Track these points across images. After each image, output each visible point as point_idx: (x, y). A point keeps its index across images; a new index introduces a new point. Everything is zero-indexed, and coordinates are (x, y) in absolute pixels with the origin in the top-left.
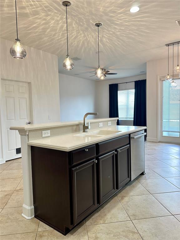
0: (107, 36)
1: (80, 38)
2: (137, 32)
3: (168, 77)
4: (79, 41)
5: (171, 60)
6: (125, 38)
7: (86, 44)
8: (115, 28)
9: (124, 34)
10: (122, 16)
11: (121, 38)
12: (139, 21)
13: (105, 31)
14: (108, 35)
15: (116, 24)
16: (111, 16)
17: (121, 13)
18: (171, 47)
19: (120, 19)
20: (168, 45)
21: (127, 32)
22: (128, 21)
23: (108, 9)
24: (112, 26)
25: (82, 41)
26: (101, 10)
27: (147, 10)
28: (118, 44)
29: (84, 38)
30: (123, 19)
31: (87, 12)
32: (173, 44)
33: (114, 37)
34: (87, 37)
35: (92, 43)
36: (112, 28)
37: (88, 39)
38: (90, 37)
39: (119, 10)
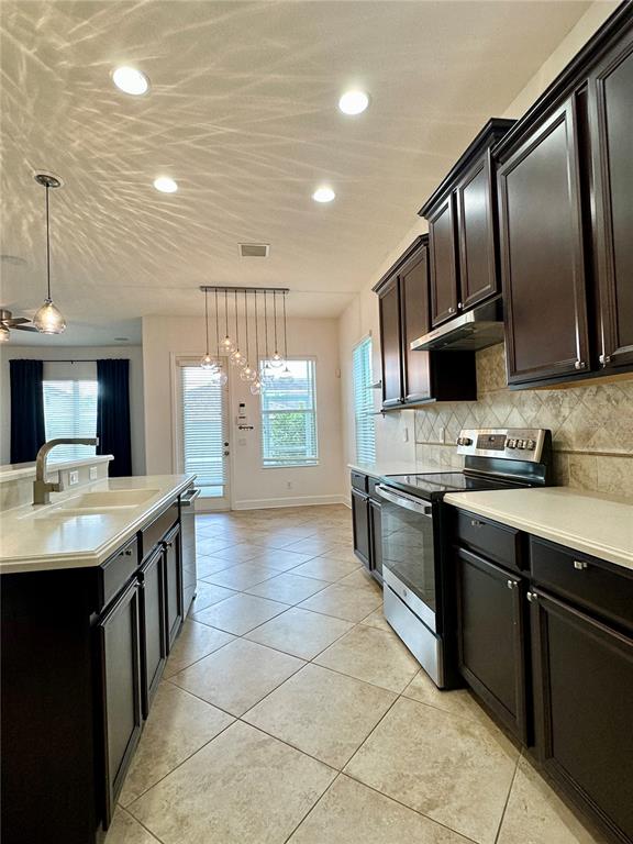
0: (62, 222)
2: (152, 240)
3: (208, 360)
5: (212, 324)
6: (112, 243)
8: (95, 209)
9: (113, 232)
10: (128, 188)
11: (101, 238)
12: (162, 214)
13: (63, 206)
14: (65, 219)
15: (103, 201)
16: (99, 177)
17: (127, 179)
18: (211, 294)
20: (205, 289)
21: (120, 228)
22: (138, 206)
23: (98, 155)
24: (90, 200)
26: (75, 145)
27: (194, 199)
28: (87, 252)
30: (128, 195)
31: (25, 132)
32: (216, 289)
33: (83, 230)
36: (87, 205)
39: (127, 169)
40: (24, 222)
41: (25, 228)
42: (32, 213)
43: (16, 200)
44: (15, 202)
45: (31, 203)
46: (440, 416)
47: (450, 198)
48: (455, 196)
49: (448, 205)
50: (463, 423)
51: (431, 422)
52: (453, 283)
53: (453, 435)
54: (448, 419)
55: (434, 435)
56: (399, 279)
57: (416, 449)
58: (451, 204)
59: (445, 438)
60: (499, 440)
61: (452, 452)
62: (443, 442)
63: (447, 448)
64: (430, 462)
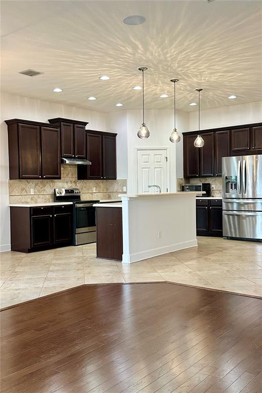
0: (126, 55)
1: (174, 52)
4: (180, 45)
7: (166, 42)
8: (118, 64)
15: (118, 68)
16: (127, 73)
19: (115, 72)
21: (97, 61)
24: (123, 67)
25: (174, 45)
29: (167, 51)
34: (161, 53)
35: (153, 43)
37: (160, 49)
38: (155, 52)
40: (142, 49)
41: (140, 46)
42: (141, 54)
43: (150, 57)
44: (150, 56)
45: (144, 58)
46: (31, 183)
47: (72, 125)
48: (74, 126)
49: (70, 126)
50: (45, 186)
51: (23, 186)
52: (72, 149)
53: (39, 191)
54: (36, 185)
55: (26, 191)
56: (40, 128)
57: (9, 199)
58: (72, 127)
59: (35, 192)
60: (72, 191)
61: (38, 197)
62: (33, 194)
63: (35, 196)
64: (23, 203)
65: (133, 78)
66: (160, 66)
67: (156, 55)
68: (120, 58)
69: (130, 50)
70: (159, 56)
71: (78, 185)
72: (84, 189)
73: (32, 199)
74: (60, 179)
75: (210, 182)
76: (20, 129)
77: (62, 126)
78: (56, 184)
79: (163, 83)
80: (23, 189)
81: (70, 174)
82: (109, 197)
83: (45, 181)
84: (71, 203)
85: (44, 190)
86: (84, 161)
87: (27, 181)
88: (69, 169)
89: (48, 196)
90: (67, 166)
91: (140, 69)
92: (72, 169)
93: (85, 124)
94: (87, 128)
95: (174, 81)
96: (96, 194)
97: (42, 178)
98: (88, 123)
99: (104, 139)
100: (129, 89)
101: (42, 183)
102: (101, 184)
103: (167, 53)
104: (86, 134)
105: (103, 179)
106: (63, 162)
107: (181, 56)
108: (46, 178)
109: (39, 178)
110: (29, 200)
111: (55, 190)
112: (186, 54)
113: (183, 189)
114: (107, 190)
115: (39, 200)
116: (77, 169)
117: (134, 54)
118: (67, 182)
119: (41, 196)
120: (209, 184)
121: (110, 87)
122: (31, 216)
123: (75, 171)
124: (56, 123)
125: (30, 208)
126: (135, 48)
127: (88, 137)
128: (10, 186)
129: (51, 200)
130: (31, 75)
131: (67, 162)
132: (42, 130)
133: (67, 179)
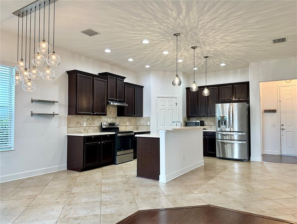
4: (214, 13)
7: (206, 8)
8: (160, 29)
9: (148, 22)
13: (170, 27)
15: (159, 32)
16: (163, 39)
19: (155, 36)
21: (145, 24)
22: (147, 34)
23: (166, 42)
24: (163, 31)
26: (172, 43)
29: (202, 18)
34: (197, 19)
35: (195, 9)
36: (163, 30)
37: (197, 16)
38: (193, 19)
40: (184, 14)
42: (181, 20)
43: (187, 23)
46: (84, 118)
47: (115, 78)
48: (116, 79)
49: (114, 78)
50: (94, 121)
51: (78, 120)
52: (115, 94)
53: (90, 124)
54: (88, 120)
55: (80, 124)
56: (93, 78)
57: (67, 129)
58: (115, 79)
59: (87, 125)
60: (114, 124)
61: (89, 129)
62: (86, 126)
63: (87, 128)
64: (77, 133)
65: (166, 44)
66: (190, 33)
67: (192, 21)
68: (164, 22)
69: (174, 15)
70: (194, 23)
71: (117, 120)
72: (121, 123)
73: (84, 130)
74: (106, 115)
75: (204, 120)
76: (78, 77)
77: (109, 78)
78: (102, 119)
79: (185, 49)
80: (78, 123)
81: (112, 112)
82: (137, 129)
83: (95, 117)
84: (114, 133)
85: (94, 123)
86: (122, 103)
87: (82, 117)
88: (112, 109)
89: (96, 128)
90: (111, 107)
91: (174, 35)
92: (113, 108)
93: (124, 78)
94: (125, 81)
95: (194, 48)
96: (128, 127)
97: (93, 115)
98: (126, 78)
99: (135, 89)
100: (159, 53)
101: (92, 118)
102: (132, 120)
103: (200, 21)
104: (124, 85)
105: (135, 116)
106: (108, 103)
107: (210, 24)
108: (96, 115)
109: (91, 115)
110: (82, 131)
111: (101, 123)
112: (214, 22)
113: (186, 124)
114: (136, 123)
115: (90, 131)
116: (117, 109)
117: (175, 20)
118: (110, 118)
119: (91, 128)
120: (203, 121)
121: (147, 50)
122: (84, 143)
123: (115, 110)
124: (104, 76)
125: (84, 137)
126: (179, 12)
127: (126, 87)
128: (68, 120)
129: (98, 130)
130: (90, 35)
131: (112, 103)
132: (94, 80)
133: (110, 115)
